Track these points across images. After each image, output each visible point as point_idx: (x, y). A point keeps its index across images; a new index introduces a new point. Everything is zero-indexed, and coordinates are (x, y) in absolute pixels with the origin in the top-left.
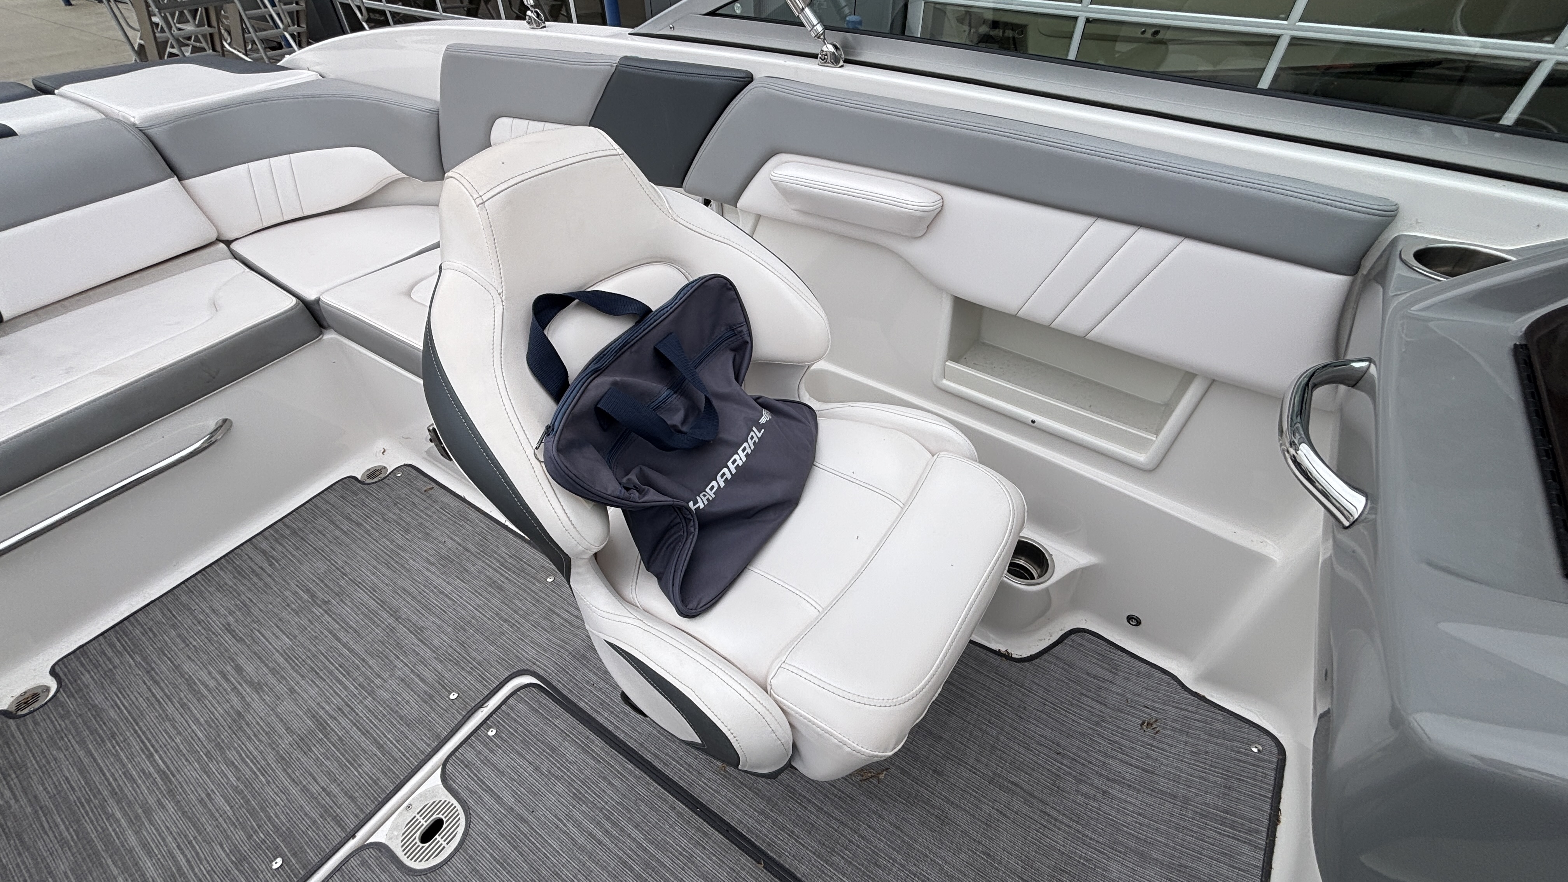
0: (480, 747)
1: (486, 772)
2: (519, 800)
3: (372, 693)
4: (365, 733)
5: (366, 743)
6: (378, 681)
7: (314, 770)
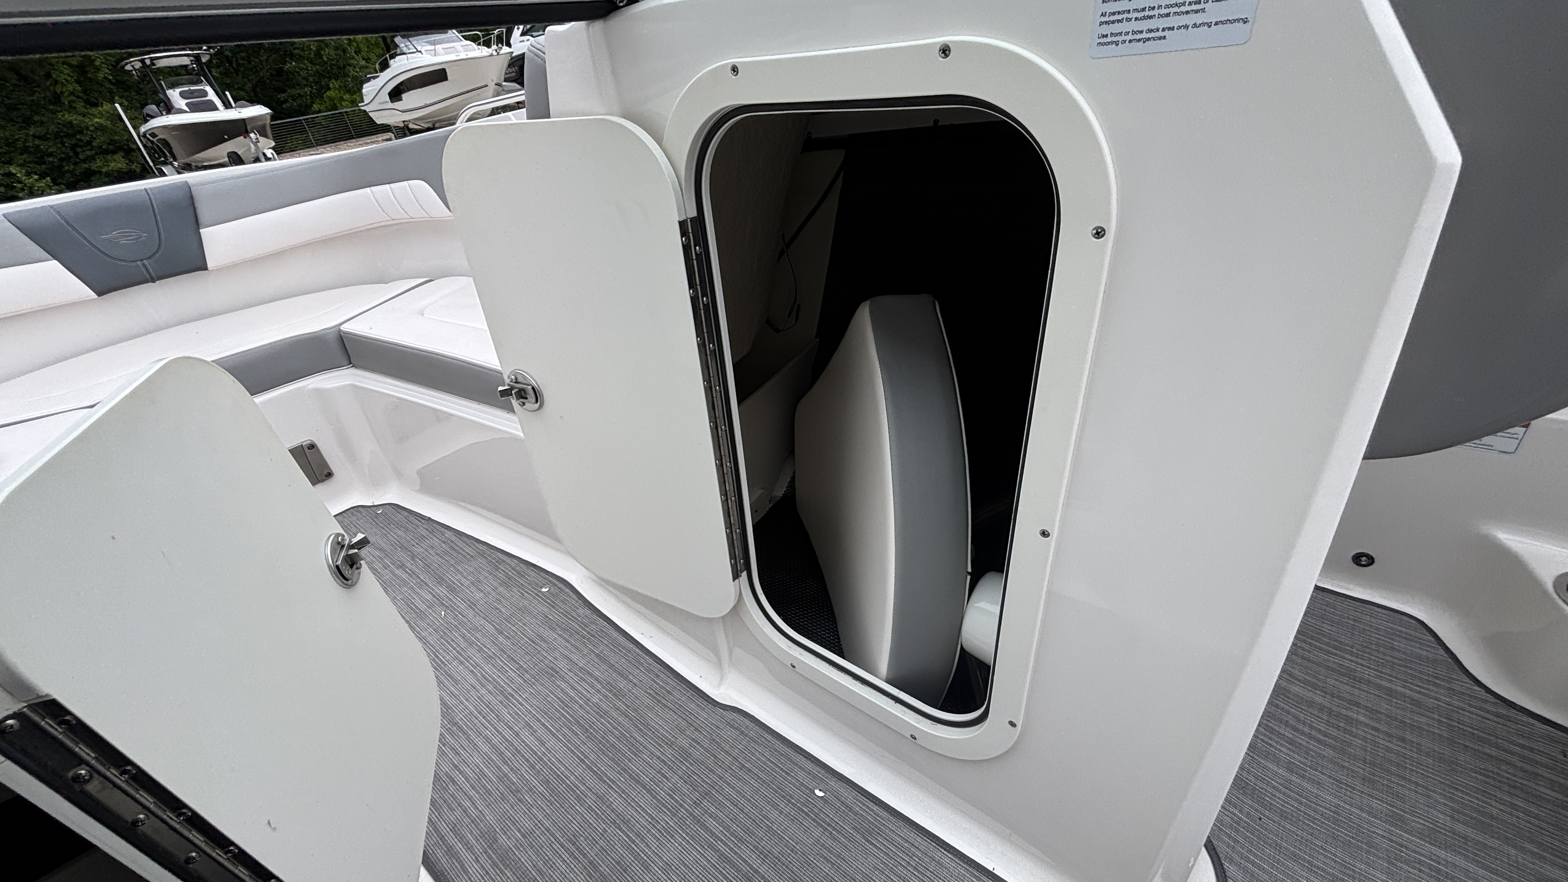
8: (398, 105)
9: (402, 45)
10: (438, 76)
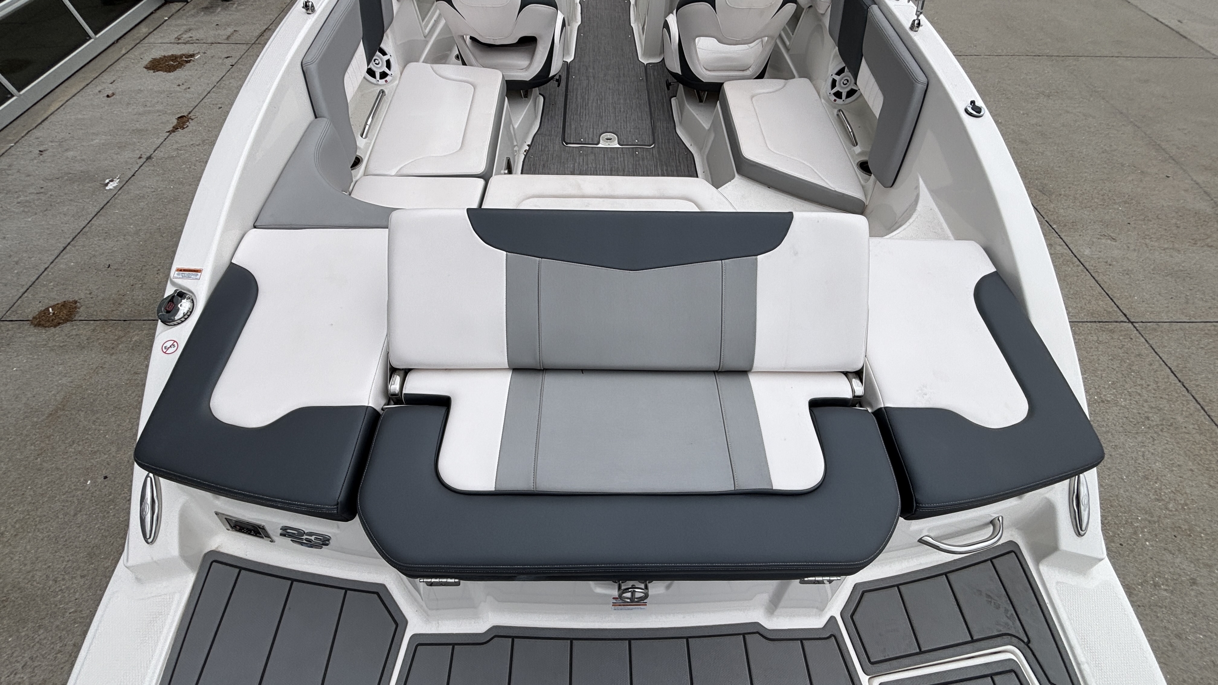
0: (587, 140)
1: (591, 136)
2: (590, 128)
3: (596, 168)
4: (605, 161)
5: (606, 159)
6: (592, 169)
7: (620, 163)
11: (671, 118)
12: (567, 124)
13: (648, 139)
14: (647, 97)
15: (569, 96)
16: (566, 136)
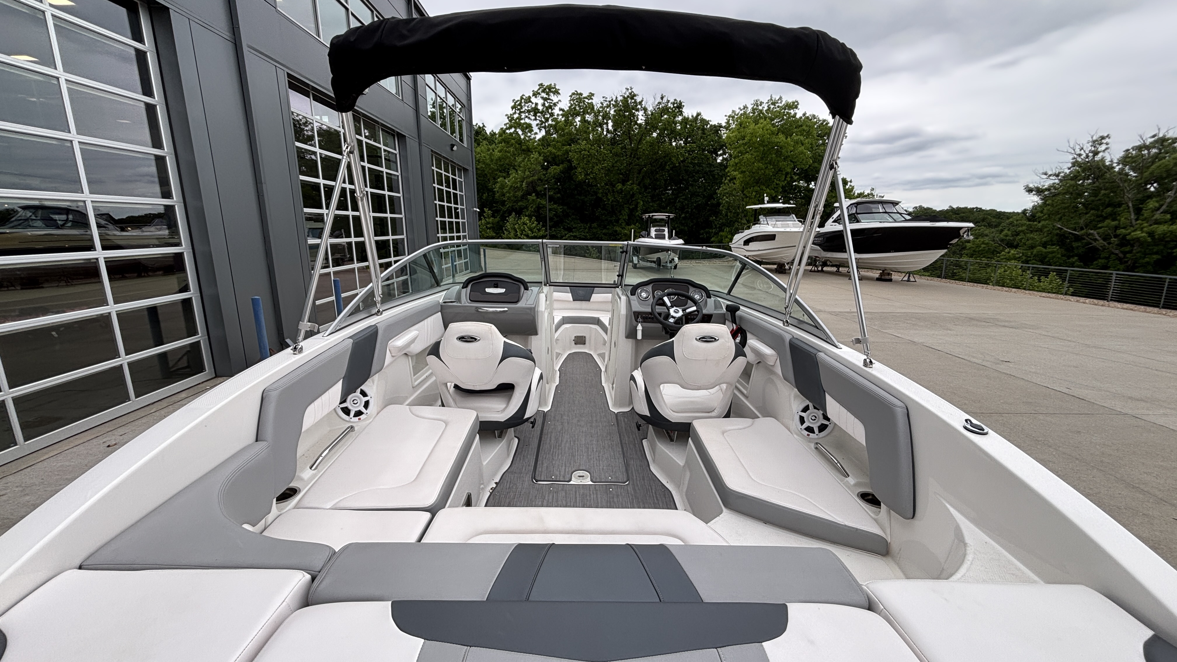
0: (558, 477)
1: (562, 473)
2: (562, 466)
4: (576, 498)
5: (578, 496)
7: (592, 500)
8: (746, 247)
9: (761, 220)
10: (771, 237)
11: (644, 456)
12: (538, 463)
13: (622, 477)
14: (619, 439)
15: (543, 439)
16: (537, 473)
